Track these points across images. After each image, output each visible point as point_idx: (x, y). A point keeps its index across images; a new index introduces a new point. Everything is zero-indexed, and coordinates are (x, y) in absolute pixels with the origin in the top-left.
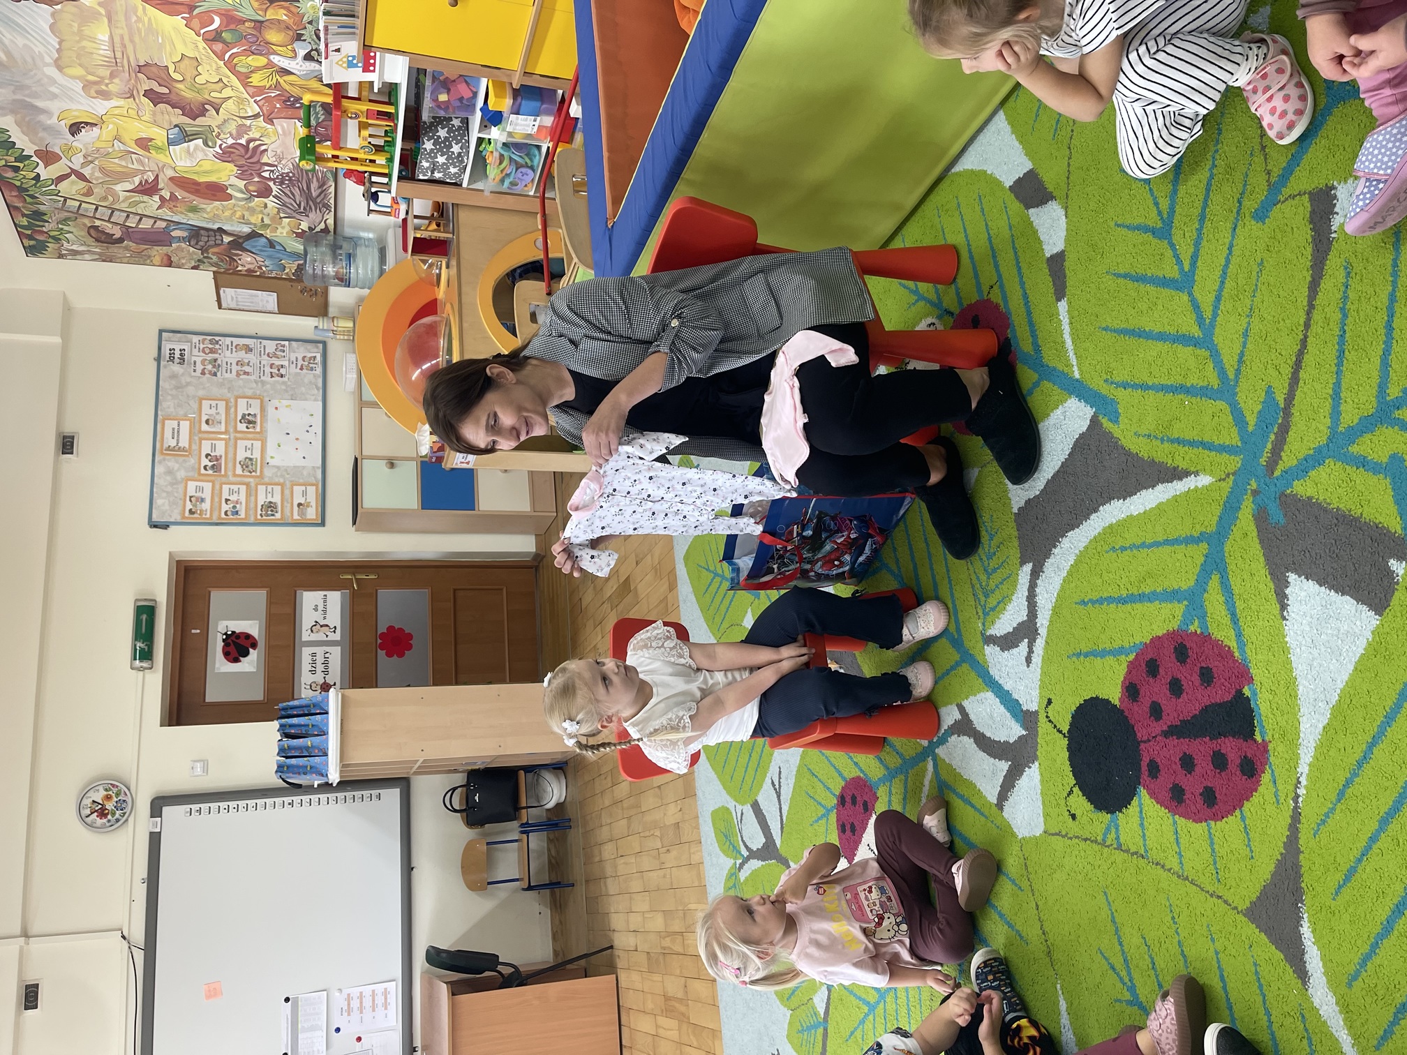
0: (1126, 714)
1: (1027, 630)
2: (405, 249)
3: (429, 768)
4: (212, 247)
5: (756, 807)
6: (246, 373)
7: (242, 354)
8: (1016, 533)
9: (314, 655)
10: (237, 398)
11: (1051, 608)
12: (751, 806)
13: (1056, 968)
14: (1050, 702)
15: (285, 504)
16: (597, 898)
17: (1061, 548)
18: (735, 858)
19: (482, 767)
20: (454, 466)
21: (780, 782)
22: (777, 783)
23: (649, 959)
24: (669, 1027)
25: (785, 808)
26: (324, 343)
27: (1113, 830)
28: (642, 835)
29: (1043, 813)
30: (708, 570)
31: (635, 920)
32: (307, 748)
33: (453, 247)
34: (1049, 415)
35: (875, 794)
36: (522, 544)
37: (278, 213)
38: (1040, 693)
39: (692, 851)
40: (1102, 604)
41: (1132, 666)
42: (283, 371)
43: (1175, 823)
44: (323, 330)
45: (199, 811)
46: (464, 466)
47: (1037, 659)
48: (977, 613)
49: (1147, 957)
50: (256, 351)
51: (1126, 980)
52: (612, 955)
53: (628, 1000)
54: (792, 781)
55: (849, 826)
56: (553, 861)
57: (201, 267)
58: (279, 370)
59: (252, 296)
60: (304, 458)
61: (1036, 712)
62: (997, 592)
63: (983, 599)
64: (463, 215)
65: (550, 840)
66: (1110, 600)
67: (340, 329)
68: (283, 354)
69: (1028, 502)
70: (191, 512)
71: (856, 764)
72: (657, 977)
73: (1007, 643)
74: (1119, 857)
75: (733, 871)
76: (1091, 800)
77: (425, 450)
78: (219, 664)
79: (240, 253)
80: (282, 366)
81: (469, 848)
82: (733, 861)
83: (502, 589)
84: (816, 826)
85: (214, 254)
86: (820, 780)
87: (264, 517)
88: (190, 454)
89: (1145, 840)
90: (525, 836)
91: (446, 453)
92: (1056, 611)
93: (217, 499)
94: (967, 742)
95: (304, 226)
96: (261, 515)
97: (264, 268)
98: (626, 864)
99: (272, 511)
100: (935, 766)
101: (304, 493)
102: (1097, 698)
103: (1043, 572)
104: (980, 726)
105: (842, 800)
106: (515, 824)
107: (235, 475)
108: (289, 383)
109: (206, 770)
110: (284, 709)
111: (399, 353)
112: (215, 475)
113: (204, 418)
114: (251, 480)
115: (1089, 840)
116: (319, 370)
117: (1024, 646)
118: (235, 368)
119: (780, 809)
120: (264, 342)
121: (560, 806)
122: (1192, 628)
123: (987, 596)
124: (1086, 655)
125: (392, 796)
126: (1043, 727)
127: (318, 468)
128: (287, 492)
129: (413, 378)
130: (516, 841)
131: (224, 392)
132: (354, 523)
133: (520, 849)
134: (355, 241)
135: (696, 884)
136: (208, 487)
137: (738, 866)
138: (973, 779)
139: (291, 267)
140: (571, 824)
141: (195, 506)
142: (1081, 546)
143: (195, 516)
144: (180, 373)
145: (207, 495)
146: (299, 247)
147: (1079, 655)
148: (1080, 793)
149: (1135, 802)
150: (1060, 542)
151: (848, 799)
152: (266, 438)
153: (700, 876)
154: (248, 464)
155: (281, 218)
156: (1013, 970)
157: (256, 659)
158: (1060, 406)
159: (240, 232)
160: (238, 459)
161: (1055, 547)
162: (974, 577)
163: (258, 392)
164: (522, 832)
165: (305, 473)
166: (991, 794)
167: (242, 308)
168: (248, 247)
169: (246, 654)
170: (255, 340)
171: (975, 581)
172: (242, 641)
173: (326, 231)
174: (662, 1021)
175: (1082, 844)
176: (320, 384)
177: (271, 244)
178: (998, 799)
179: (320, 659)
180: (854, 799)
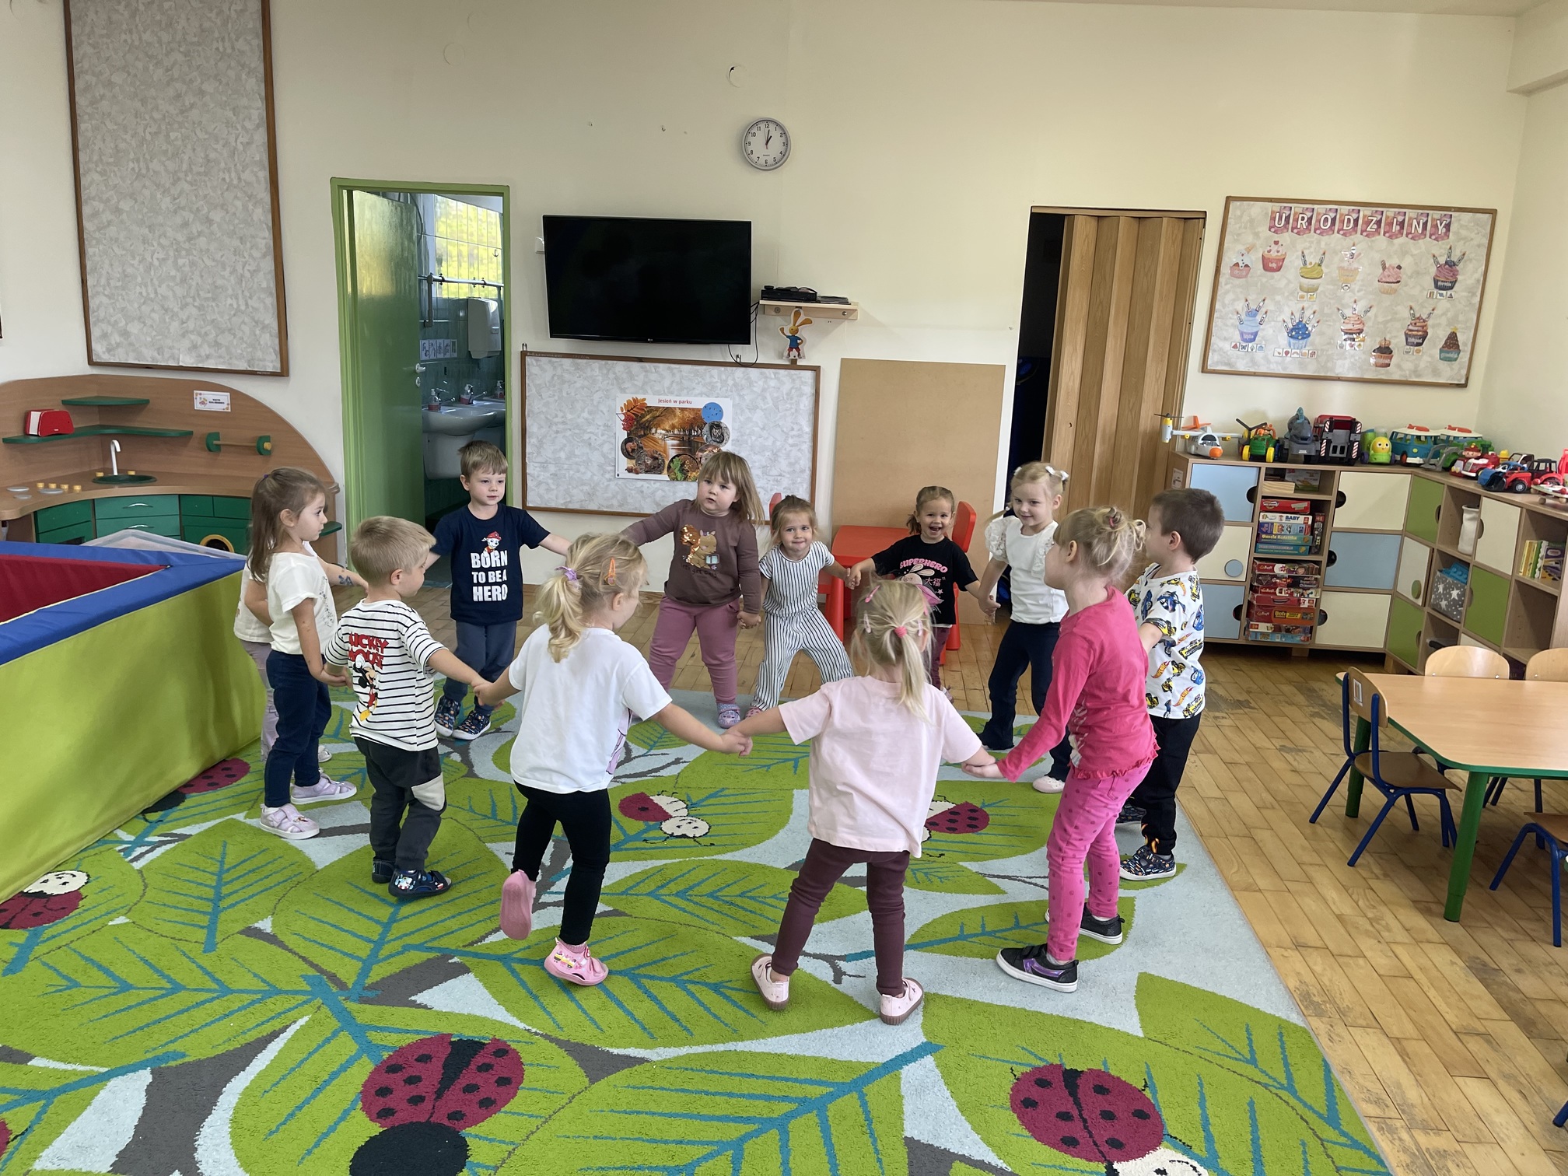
0: (397, 1126)
41: (366, 1109)
43: (506, 1112)
66: (298, 1108)
124: (316, 1145)
147: (308, 1153)
150: (199, 1135)
161: (196, 1141)
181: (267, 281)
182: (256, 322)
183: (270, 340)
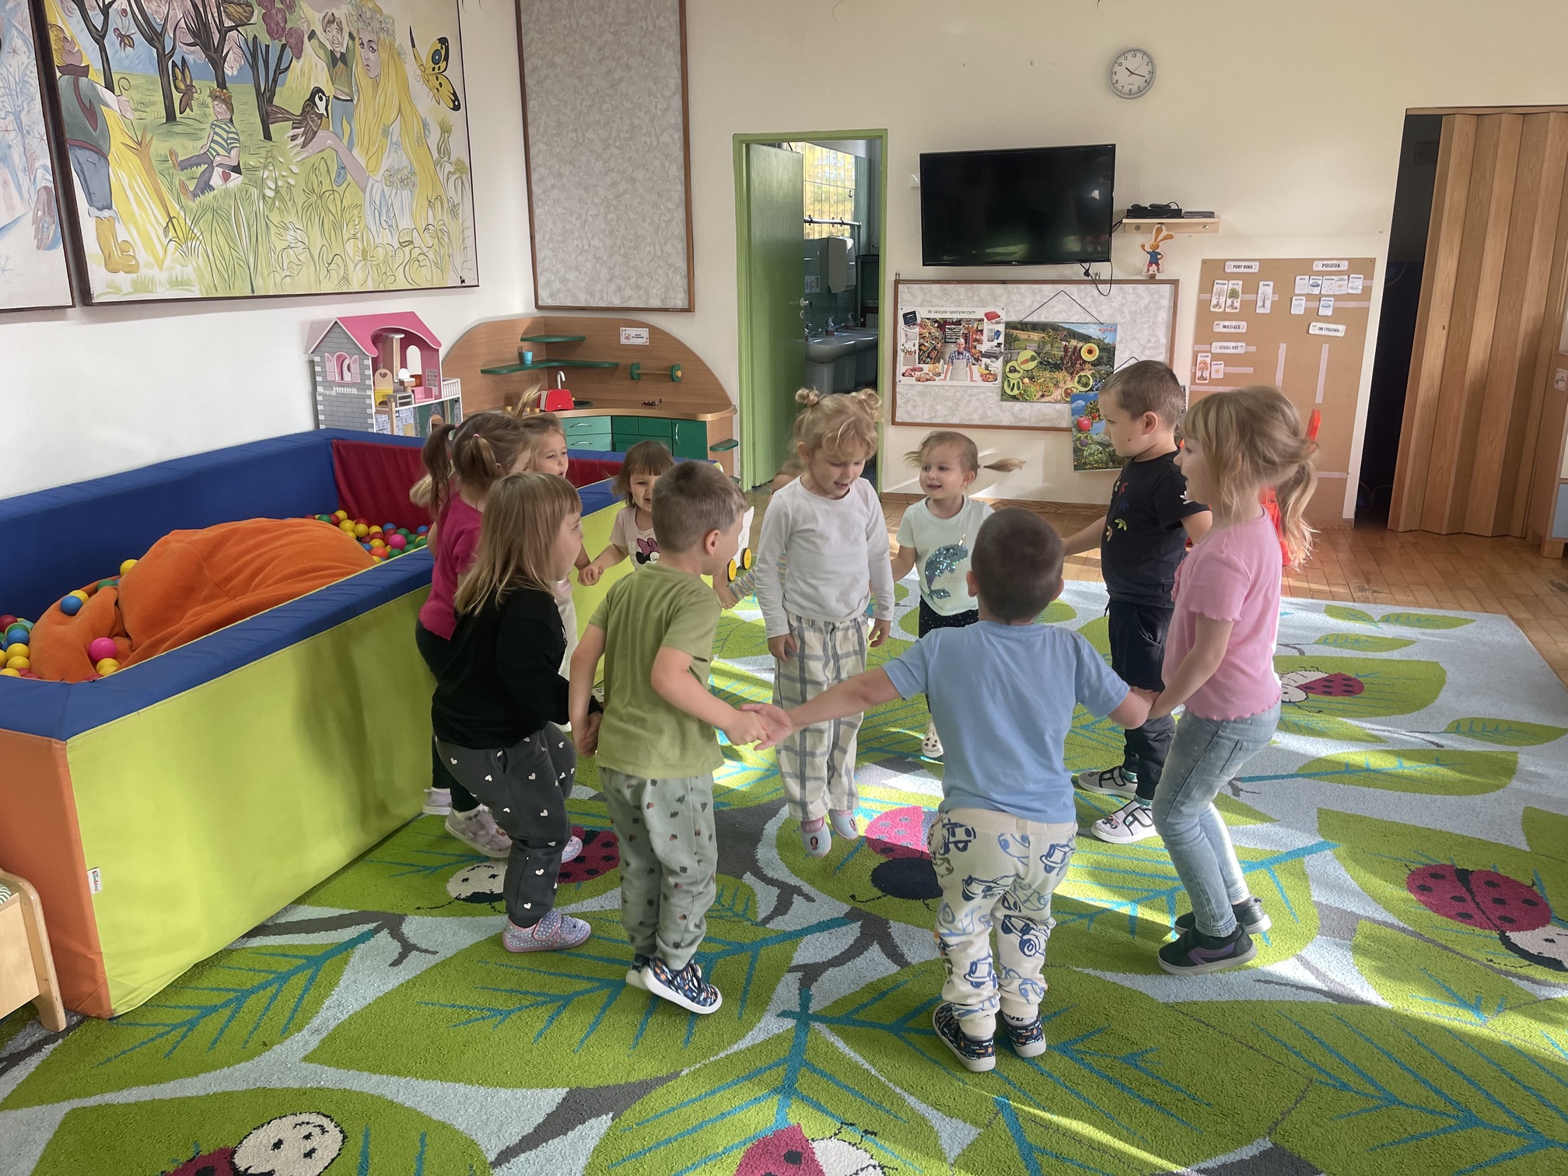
0: (898, 857)
1: (789, 893)
14: (853, 897)
17: (761, 853)
38: (841, 901)
61: (853, 908)
73: (782, 909)
102: (875, 870)
103: (762, 868)
117: (797, 899)
166: (890, 969)
178: (898, 965)
181: (678, 228)
182: (670, 266)
183: (680, 281)
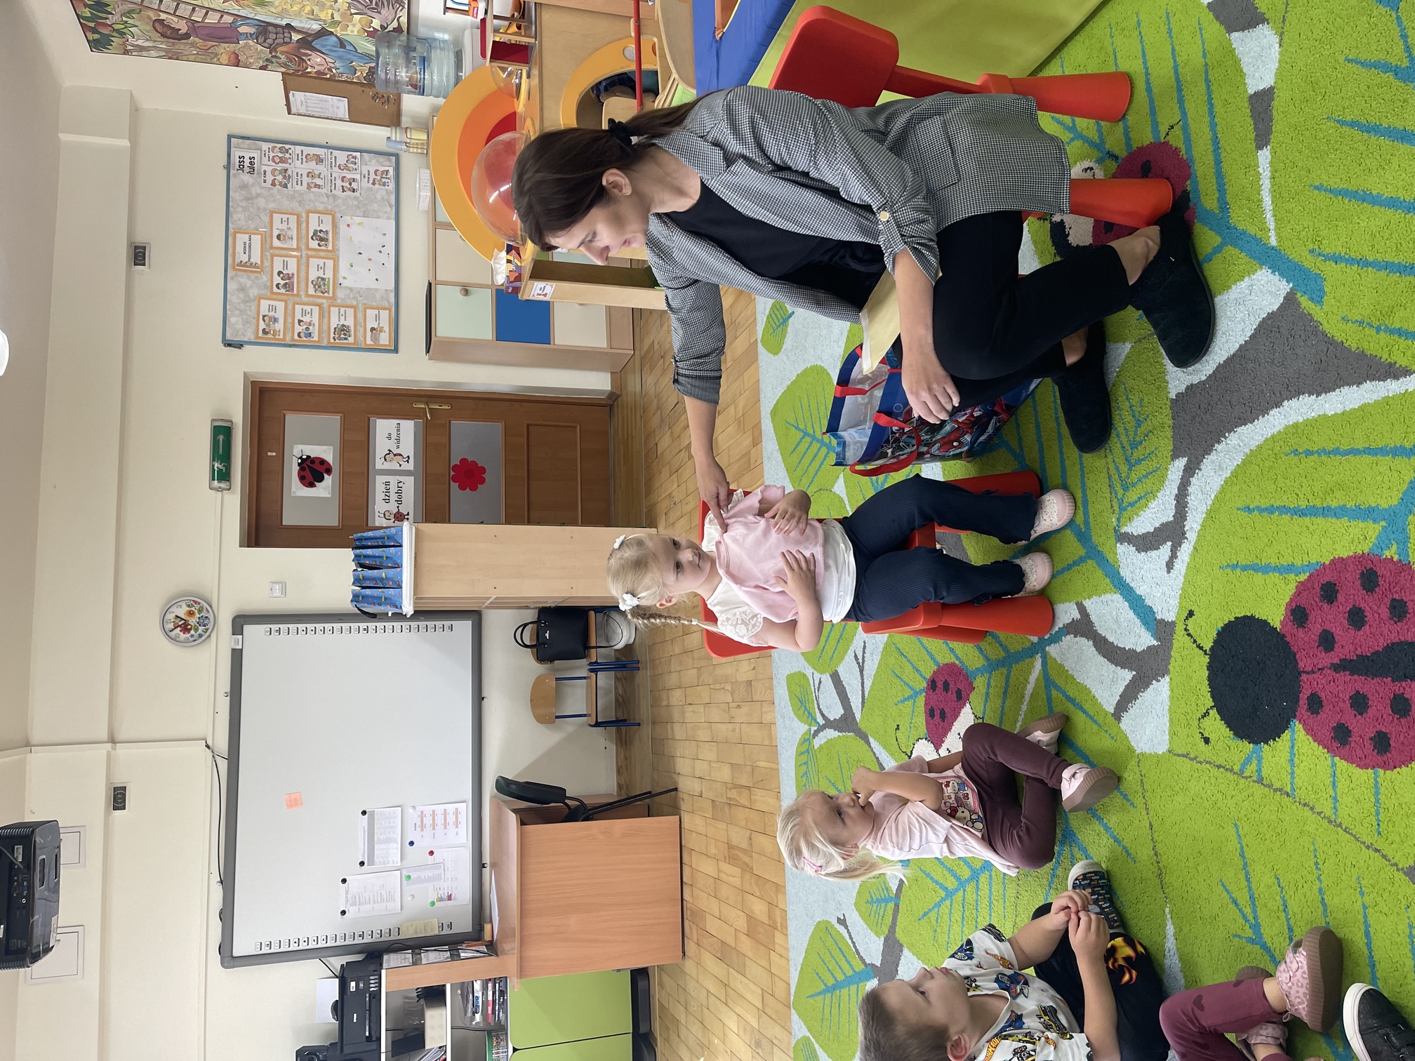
0: (1288, 639)
1: (1172, 533)
2: (483, 55)
3: (500, 604)
4: (281, 45)
5: (836, 678)
6: (318, 186)
7: (312, 165)
8: (1171, 422)
9: (387, 483)
10: (308, 212)
11: (1205, 510)
12: (831, 676)
13: (1166, 891)
14: (1191, 614)
15: (358, 327)
16: (663, 740)
17: (1227, 444)
18: (810, 725)
19: (553, 605)
20: (531, 298)
21: (863, 657)
22: (860, 657)
23: (713, 807)
24: (732, 874)
25: (868, 684)
26: (397, 156)
27: (1255, 762)
28: (711, 686)
29: (1170, 731)
30: (797, 428)
31: (701, 768)
32: (382, 579)
33: (536, 53)
34: (1230, 287)
35: (971, 684)
36: (597, 382)
37: (349, 8)
38: (1180, 603)
39: (764, 710)
40: (1272, 513)
41: (1302, 588)
42: (354, 185)
43: (1334, 765)
44: (396, 141)
45: (279, 631)
46: (541, 298)
47: (1181, 565)
48: (1112, 507)
49: (1278, 898)
50: (327, 162)
51: (1250, 918)
52: (676, 797)
53: (691, 841)
54: (877, 658)
55: (939, 712)
56: (620, 699)
57: (270, 67)
58: (350, 184)
59: (321, 101)
60: (377, 280)
61: (1173, 624)
62: (1139, 486)
63: (1120, 492)
64: (547, 17)
65: (617, 679)
66: (1284, 510)
67: (413, 141)
68: (354, 167)
69: (1191, 388)
70: (264, 331)
71: (952, 650)
72: (722, 826)
73: (1146, 543)
74: (1259, 790)
75: (807, 737)
76: (1230, 725)
77: (501, 279)
78: (295, 488)
79: (310, 52)
80: (354, 180)
81: (538, 682)
82: (807, 727)
83: (575, 427)
84: (901, 706)
85: (282, 53)
86: (909, 661)
87: (337, 341)
88: (262, 270)
89: (1293, 778)
90: (593, 675)
91: (523, 284)
92: (1211, 515)
93: (290, 320)
94: (1086, 645)
95: (376, 24)
96: (334, 338)
97: (334, 71)
98: (694, 712)
99: (345, 334)
100: (1044, 664)
101: (377, 318)
102: (1252, 618)
103: (1200, 469)
104: (1101, 628)
105: (932, 684)
106: (584, 662)
107: (308, 295)
108: (361, 199)
109: (284, 591)
110: (359, 539)
111: (476, 172)
112: (287, 295)
113: (276, 233)
114: (324, 301)
115: (1224, 767)
116: (392, 186)
117: (1166, 549)
118: (306, 180)
119: (863, 683)
120: (336, 153)
121: (628, 647)
122: (1387, 554)
123: (1126, 489)
124: (1244, 568)
125: (464, 628)
126: (1180, 639)
127: (391, 291)
128: (360, 315)
129: (491, 201)
130: (585, 678)
131: (295, 205)
132: (428, 351)
133: (588, 686)
134: (429, 42)
135: (767, 743)
136: (280, 306)
137: (812, 732)
138: (1089, 683)
139: (362, 70)
140: (640, 665)
141: (268, 325)
142: (1254, 444)
143: (269, 336)
144: (250, 184)
145: (280, 314)
146: (369, 47)
147: (1234, 567)
148: (1218, 717)
149: (1286, 735)
150: (1226, 438)
151: (940, 684)
152: (338, 257)
153: (770, 737)
154: (320, 284)
155: (352, 14)
156: (1115, 884)
157: (330, 485)
158: (1247, 278)
159: (309, 29)
160: (312, 278)
161: (1219, 442)
162: (1112, 466)
163: (330, 207)
164: (592, 671)
165: (378, 296)
166: (1108, 701)
167: (312, 113)
168: (318, 47)
169: (321, 479)
170: (326, 150)
171: (1113, 471)
172: (317, 466)
173: (399, 30)
174: (725, 867)
175: (1215, 771)
176: (393, 202)
177: (342, 43)
178: (1115, 709)
179: (393, 488)
180: (946, 686)
